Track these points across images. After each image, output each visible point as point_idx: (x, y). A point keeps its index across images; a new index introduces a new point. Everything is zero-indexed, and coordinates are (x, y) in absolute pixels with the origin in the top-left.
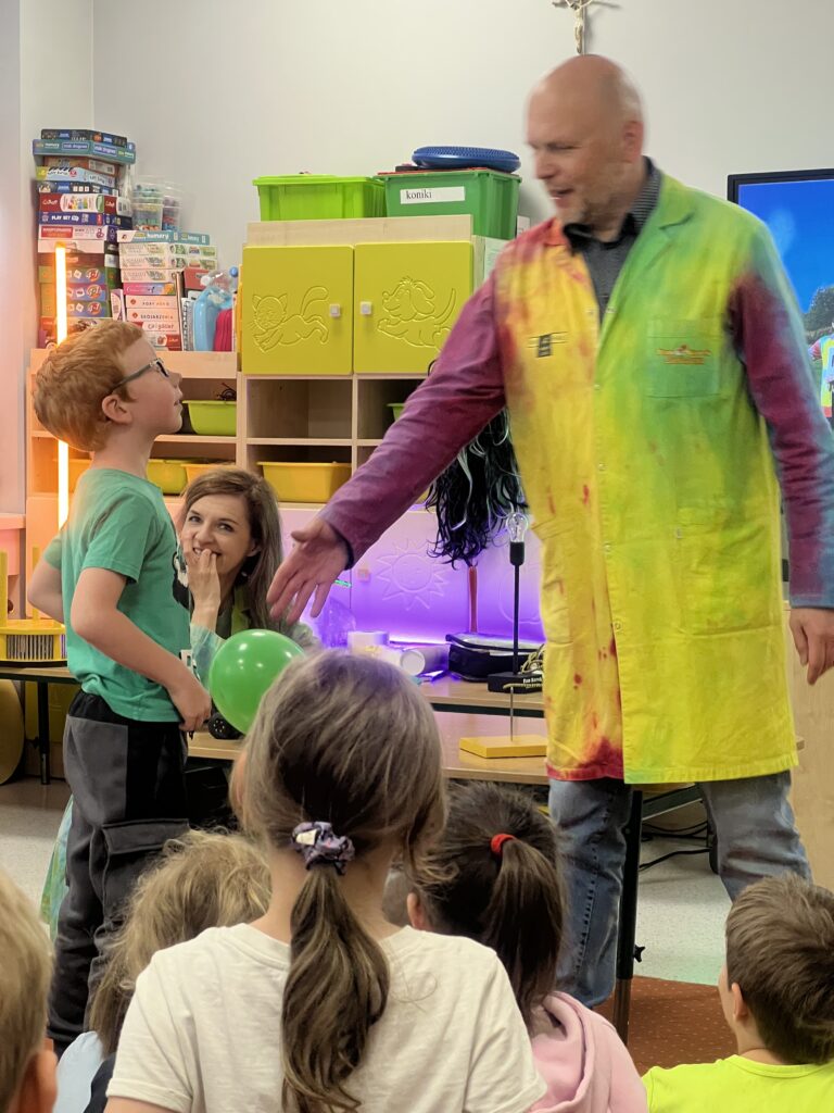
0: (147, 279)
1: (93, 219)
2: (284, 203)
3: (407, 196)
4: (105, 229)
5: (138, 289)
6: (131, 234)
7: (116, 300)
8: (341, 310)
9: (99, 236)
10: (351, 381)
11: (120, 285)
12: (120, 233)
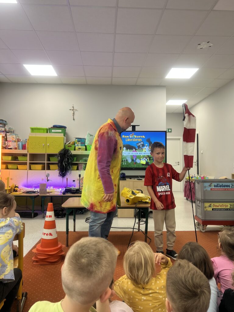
0: (11, 140)
1: (3, 131)
2: (34, 131)
3: (53, 131)
4: (5, 133)
5: (10, 141)
6: (9, 134)
7: (6, 142)
8: (44, 145)
9: (4, 134)
10: (45, 154)
11: (7, 141)
12: (7, 134)
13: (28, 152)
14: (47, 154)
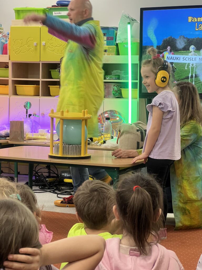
2: (22, 15)
3: (55, 13)
8: (37, 44)
10: (40, 63)
13: (10, 59)
14: (42, 63)
